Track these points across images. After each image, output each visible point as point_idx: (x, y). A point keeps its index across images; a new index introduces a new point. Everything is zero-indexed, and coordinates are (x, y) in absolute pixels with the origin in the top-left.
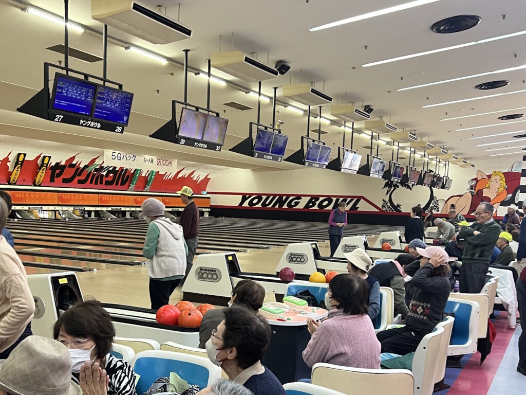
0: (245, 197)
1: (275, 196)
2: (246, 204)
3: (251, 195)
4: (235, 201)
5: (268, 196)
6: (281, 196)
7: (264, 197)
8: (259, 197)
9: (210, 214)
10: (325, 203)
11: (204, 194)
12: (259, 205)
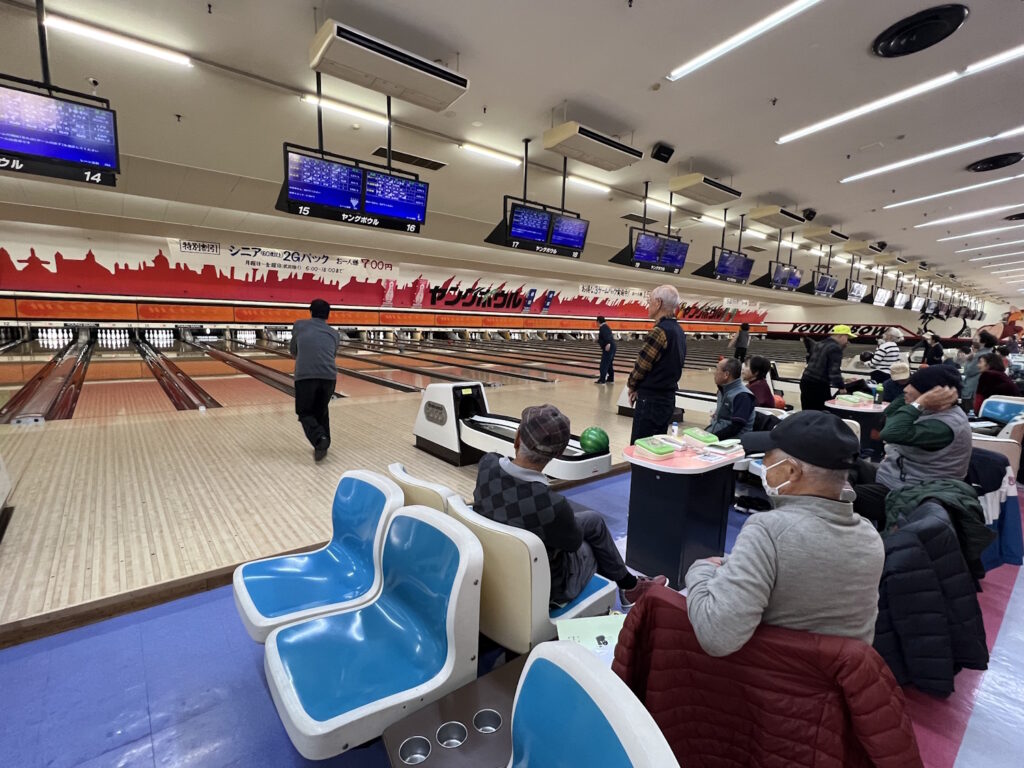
0: (795, 326)
1: (821, 325)
2: (796, 331)
3: (800, 324)
4: (787, 329)
5: (816, 325)
6: (827, 325)
7: (812, 326)
8: (808, 326)
9: (767, 337)
10: (866, 330)
11: (763, 324)
12: (808, 331)
